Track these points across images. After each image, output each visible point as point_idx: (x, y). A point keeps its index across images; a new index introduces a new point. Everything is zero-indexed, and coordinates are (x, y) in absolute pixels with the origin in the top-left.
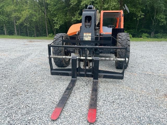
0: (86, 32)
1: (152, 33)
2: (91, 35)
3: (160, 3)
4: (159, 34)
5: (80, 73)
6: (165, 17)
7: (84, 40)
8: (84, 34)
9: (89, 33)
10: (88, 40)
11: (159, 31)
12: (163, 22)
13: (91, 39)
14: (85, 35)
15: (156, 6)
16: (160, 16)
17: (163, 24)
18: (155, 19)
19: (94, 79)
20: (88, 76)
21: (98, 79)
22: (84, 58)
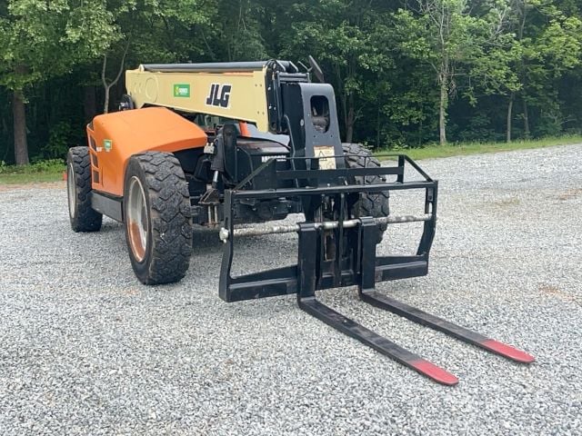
0: (321, 145)
5: (323, 276)
8: (316, 152)
9: (328, 145)
10: (329, 168)
13: (337, 165)
19: (362, 288)
20: (344, 282)
22: (335, 224)
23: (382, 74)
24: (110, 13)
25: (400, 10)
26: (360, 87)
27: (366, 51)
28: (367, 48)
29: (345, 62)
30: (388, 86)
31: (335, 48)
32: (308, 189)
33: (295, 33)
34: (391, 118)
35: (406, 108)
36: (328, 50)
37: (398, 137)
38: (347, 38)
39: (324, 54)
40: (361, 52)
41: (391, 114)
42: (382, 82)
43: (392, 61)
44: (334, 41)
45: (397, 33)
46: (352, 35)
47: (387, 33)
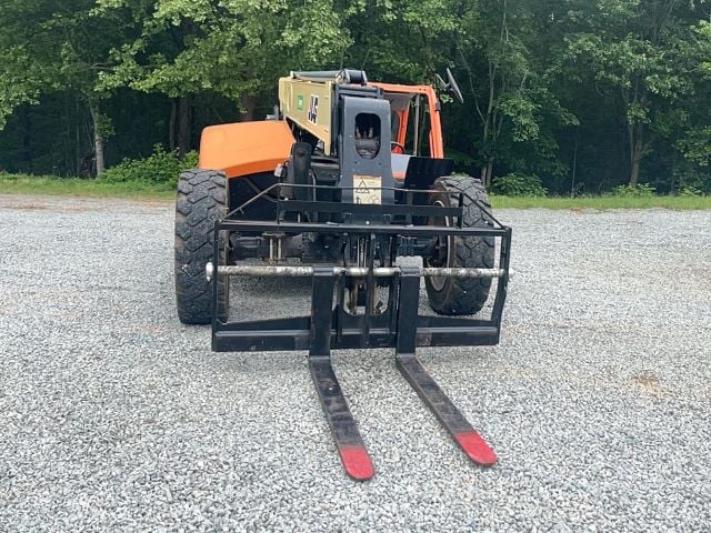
0: (364, 173)
1: (484, 172)
2: (380, 186)
3: (510, 50)
4: (511, 179)
5: (344, 333)
6: (531, 106)
7: (355, 202)
8: (355, 181)
9: (374, 175)
10: (371, 202)
11: (512, 165)
12: (524, 127)
13: (383, 199)
14: (357, 182)
15: (494, 57)
16: (513, 102)
17: (525, 137)
18: (492, 114)
19: (398, 351)
20: (375, 342)
21: (414, 352)
22: (364, 271)
23: (677, 101)
24: (335, 15)
25: (703, 22)
26: (648, 115)
27: (656, 71)
28: (659, 68)
29: (628, 83)
30: (684, 116)
31: (617, 66)
32: (329, 224)
33: (566, 45)
34: (686, 156)
35: (705, 144)
36: (607, 68)
37: (694, 180)
38: (631, 54)
39: (603, 73)
40: (652, 72)
41: (687, 150)
42: (677, 111)
43: (691, 85)
44: (615, 57)
45: (699, 51)
46: (639, 51)
47: (686, 49)
